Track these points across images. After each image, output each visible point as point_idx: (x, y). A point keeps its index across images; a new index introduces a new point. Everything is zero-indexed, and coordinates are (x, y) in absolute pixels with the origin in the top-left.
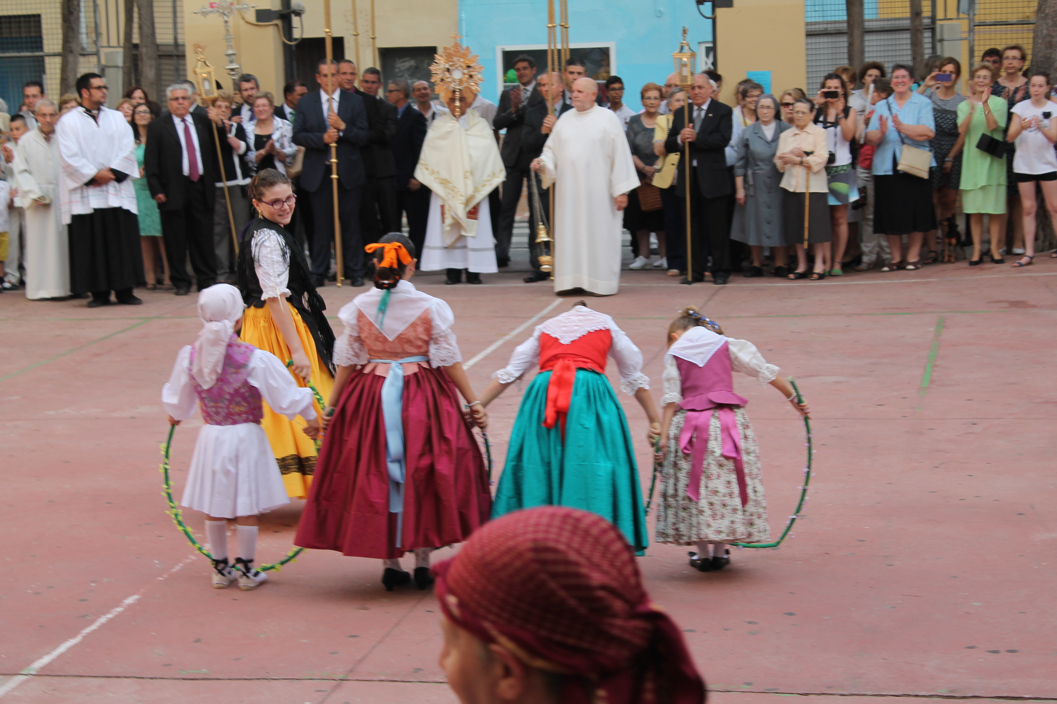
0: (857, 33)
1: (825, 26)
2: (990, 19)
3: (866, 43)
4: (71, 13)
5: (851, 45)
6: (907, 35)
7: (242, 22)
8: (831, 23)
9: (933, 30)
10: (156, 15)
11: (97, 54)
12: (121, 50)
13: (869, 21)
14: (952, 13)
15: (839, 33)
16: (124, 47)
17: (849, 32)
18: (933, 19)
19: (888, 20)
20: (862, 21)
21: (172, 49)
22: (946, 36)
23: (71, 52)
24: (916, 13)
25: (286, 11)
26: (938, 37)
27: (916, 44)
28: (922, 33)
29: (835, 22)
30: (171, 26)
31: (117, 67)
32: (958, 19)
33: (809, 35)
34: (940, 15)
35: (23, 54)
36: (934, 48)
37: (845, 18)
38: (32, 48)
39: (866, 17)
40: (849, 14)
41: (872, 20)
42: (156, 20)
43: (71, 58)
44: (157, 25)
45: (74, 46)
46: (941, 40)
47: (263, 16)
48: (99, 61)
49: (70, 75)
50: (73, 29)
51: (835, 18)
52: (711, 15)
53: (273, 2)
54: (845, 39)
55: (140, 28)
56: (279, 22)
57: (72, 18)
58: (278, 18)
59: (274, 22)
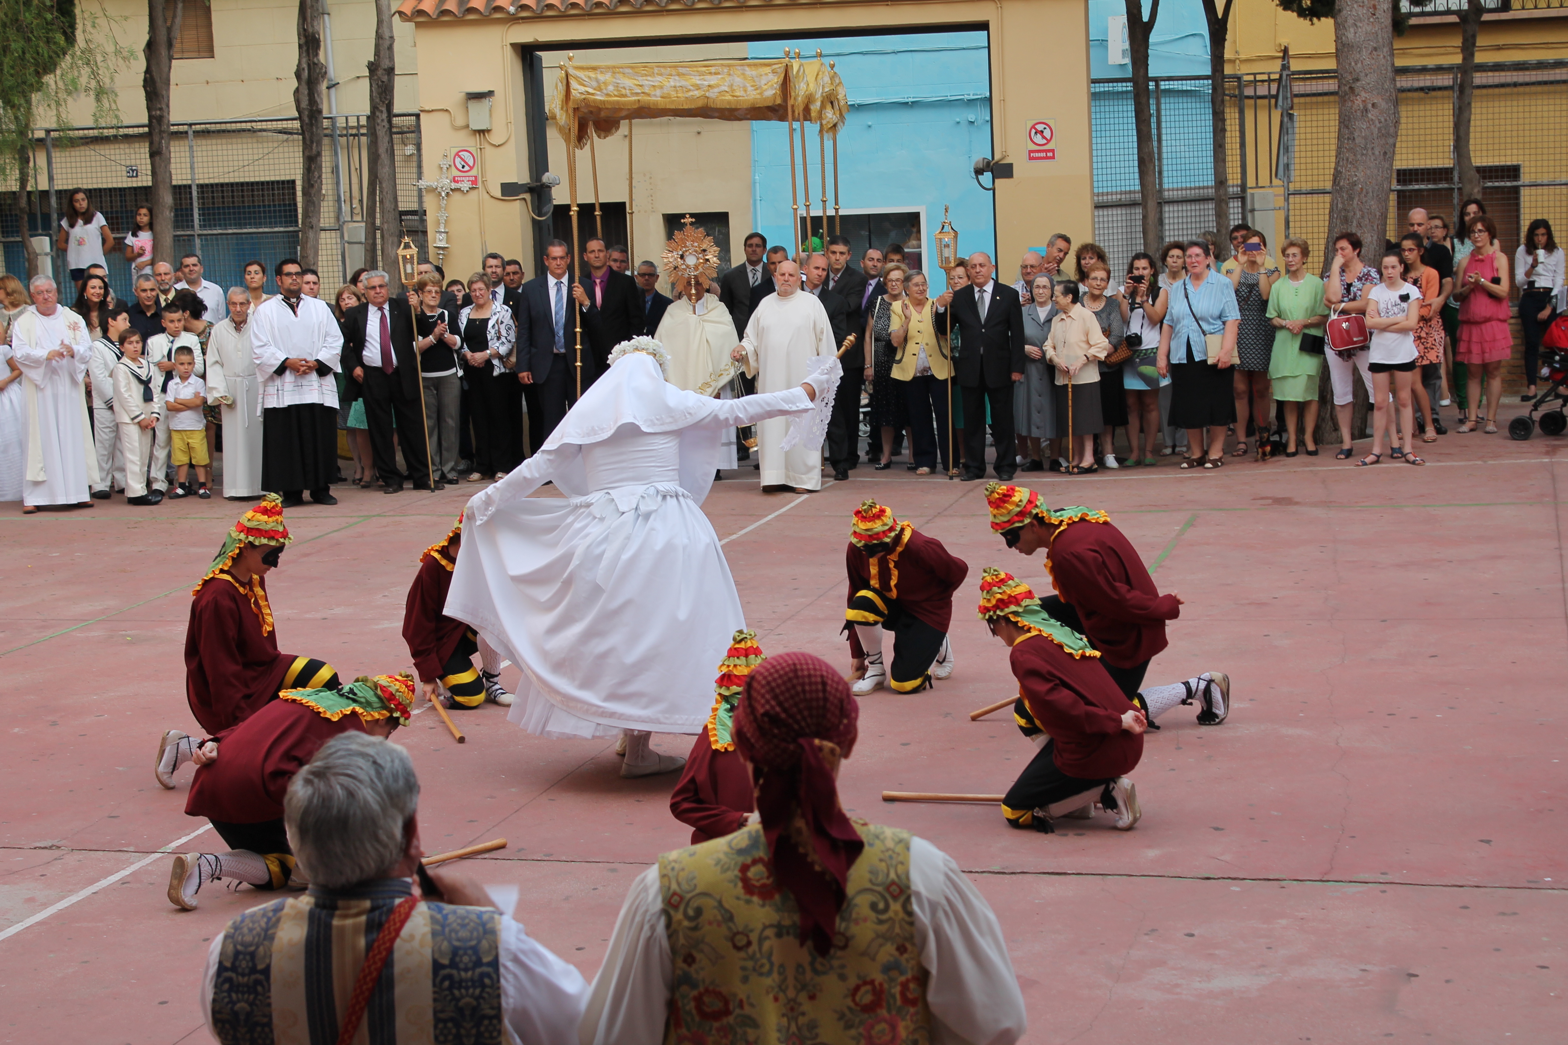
0: (1152, 204)
1: (1119, 197)
2: (1305, 187)
3: (1167, 215)
4: (312, 186)
5: (1145, 217)
6: (1211, 206)
7: (487, 196)
8: (1125, 193)
9: (1243, 199)
10: (399, 187)
11: (339, 229)
12: (363, 224)
13: (1169, 190)
14: (1264, 179)
15: (1133, 204)
16: (366, 222)
17: (1142, 204)
18: (1243, 187)
19: (1191, 189)
20: (1161, 191)
21: (416, 224)
22: (1257, 206)
23: (312, 227)
24: (1221, 182)
25: (535, 184)
26: (1249, 207)
27: (1221, 215)
28: (1227, 204)
29: (1130, 192)
30: (416, 199)
31: (360, 243)
32: (1271, 186)
33: (1098, 206)
34: (1251, 182)
35: (261, 230)
36: (1244, 218)
37: (1138, 188)
38: (270, 223)
39: (1166, 186)
40: (1142, 184)
41: (1173, 190)
42: (399, 193)
43: (311, 234)
44: (399, 199)
45: (314, 221)
46: (1253, 210)
47: (509, 190)
48: (342, 237)
49: (311, 253)
50: (314, 203)
51: (1128, 189)
52: (990, 186)
53: (520, 175)
54: (1139, 210)
55: (381, 202)
56: (527, 196)
57: (313, 191)
58: (526, 192)
59: (521, 196)
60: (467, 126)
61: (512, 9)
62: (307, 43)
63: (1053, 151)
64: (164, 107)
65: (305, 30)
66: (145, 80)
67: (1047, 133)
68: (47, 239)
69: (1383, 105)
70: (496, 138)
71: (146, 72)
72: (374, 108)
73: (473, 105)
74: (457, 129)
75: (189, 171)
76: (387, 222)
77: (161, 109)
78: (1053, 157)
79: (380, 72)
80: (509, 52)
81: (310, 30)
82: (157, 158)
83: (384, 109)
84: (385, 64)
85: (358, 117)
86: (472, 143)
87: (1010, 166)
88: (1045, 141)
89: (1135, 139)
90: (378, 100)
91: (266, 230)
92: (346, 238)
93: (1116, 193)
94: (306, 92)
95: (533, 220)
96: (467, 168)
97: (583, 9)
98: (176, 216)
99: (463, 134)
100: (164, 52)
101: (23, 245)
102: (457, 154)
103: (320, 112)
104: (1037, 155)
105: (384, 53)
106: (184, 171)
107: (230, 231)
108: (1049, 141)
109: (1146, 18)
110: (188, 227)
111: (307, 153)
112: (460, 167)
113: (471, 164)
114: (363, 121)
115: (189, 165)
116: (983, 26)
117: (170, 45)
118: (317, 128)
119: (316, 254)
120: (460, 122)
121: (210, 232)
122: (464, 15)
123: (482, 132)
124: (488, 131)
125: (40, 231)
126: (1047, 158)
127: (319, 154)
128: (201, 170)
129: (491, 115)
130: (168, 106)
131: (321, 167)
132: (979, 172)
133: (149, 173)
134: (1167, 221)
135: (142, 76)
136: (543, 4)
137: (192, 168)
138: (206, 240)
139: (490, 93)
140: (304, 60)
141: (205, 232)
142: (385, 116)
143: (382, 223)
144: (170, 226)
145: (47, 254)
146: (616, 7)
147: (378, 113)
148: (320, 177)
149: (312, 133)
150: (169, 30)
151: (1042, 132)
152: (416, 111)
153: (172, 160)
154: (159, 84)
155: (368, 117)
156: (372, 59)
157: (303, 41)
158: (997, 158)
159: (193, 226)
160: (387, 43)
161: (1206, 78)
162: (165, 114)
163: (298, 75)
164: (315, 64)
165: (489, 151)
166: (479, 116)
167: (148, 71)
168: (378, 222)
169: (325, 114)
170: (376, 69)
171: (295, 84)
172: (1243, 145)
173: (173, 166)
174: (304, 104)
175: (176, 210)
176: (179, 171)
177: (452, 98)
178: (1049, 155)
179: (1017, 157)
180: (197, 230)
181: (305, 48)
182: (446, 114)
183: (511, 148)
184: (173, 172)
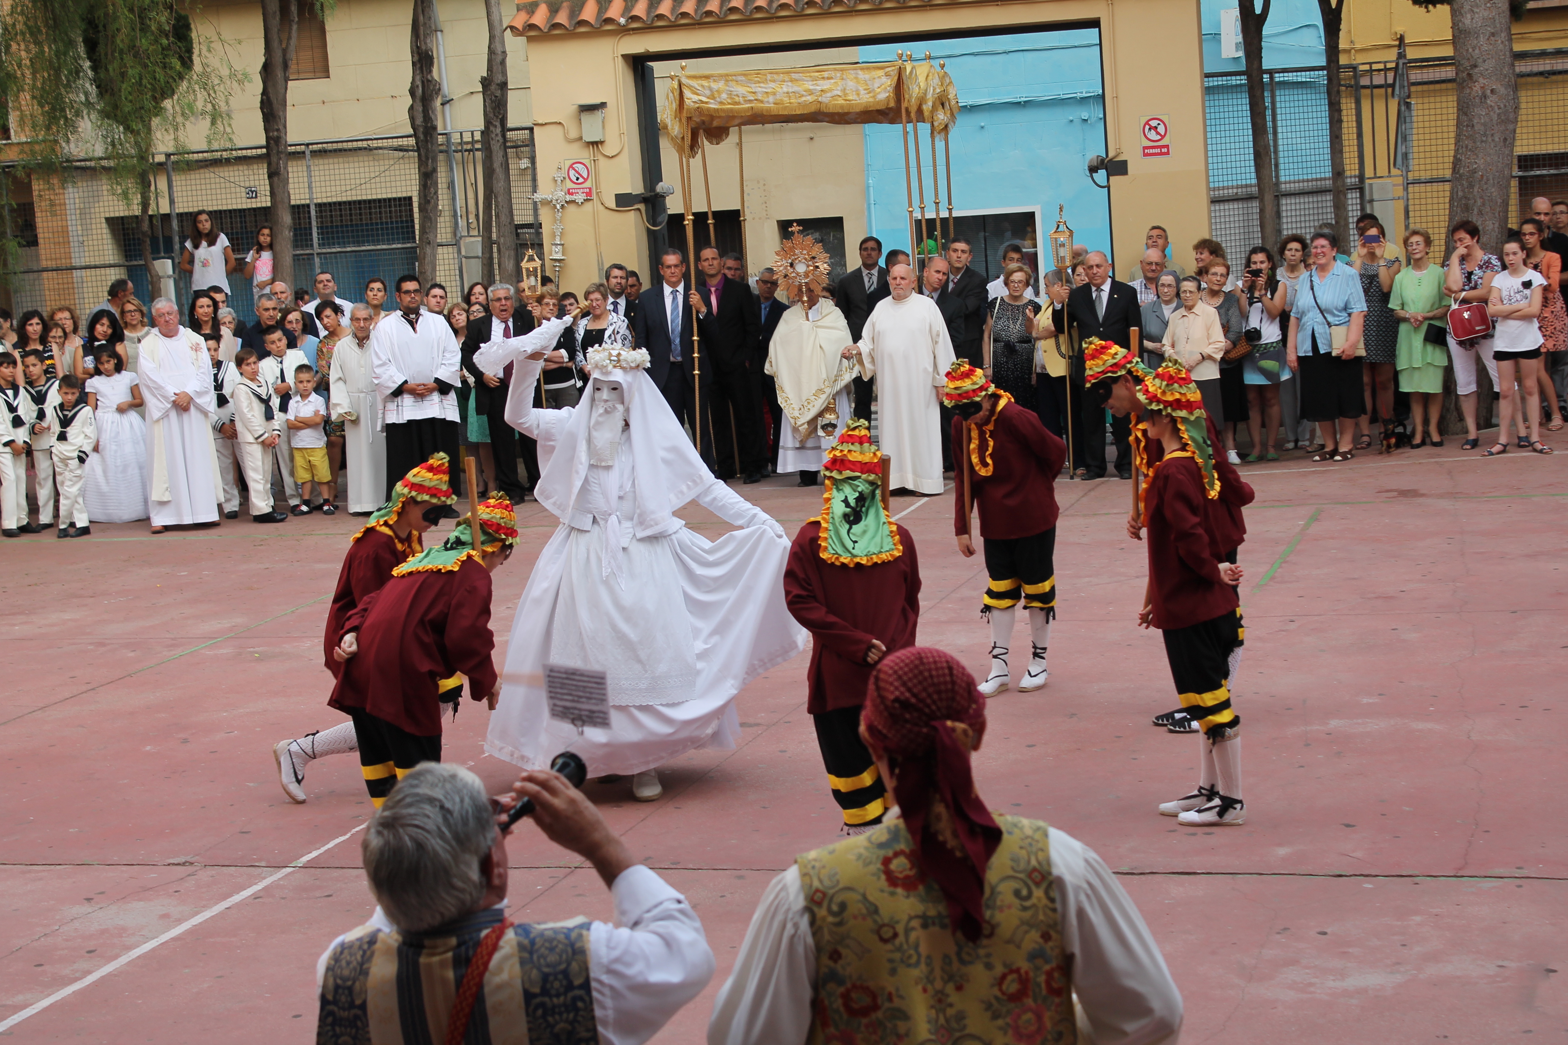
0: (1268, 198)
1: (1235, 191)
2: (1425, 176)
3: (1284, 208)
4: (429, 202)
5: (1262, 211)
6: (1329, 197)
7: (601, 208)
8: (1242, 187)
9: (1361, 190)
10: (514, 201)
11: (456, 244)
12: (480, 239)
13: (1285, 183)
14: (1382, 169)
15: (1250, 198)
16: (483, 237)
17: (1259, 196)
18: (1362, 177)
19: (1308, 181)
20: (1278, 183)
21: (532, 237)
22: (1375, 197)
23: (429, 243)
24: (1338, 173)
25: (649, 194)
26: (1367, 197)
27: (1339, 207)
28: (1345, 195)
29: (1246, 186)
30: (531, 212)
31: (477, 257)
32: (1389, 176)
33: (1214, 201)
34: (1369, 172)
35: (379, 247)
36: (1363, 209)
37: (1254, 181)
38: (388, 240)
39: (1282, 179)
40: (1258, 177)
41: (1290, 182)
42: (514, 207)
43: (428, 250)
44: (515, 212)
45: (431, 237)
46: (1371, 201)
47: (623, 201)
48: (459, 252)
49: (428, 268)
50: (430, 219)
51: (1244, 182)
52: (1105, 184)
53: (634, 185)
54: (1256, 204)
55: (497, 216)
56: (642, 206)
57: (429, 208)
58: (640, 202)
59: (636, 207)
60: (581, 138)
61: (622, 21)
62: (420, 60)
63: (1167, 146)
64: (281, 127)
65: (418, 47)
66: (262, 102)
67: (1161, 129)
68: (170, 261)
69: (1502, 91)
70: (609, 149)
71: (263, 94)
72: (488, 123)
73: (586, 118)
74: (570, 141)
75: (307, 190)
76: (503, 236)
77: (278, 130)
78: (1168, 153)
79: (493, 87)
80: (620, 61)
81: (424, 48)
82: (276, 179)
83: (498, 124)
84: (499, 79)
85: (472, 133)
86: (585, 155)
87: (1125, 162)
88: (1159, 137)
89: (1250, 132)
90: (492, 115)
91: (384, 247)
92: (463, 253)
93: (1233, 187)
94: (421, 109)
95: (648, 230)
96: (581, 180)
97: (693, 18)
98: (295, 235)
99: (576, 146)
100: (280, 74)
101: (146, 268)
102: (571, 167)
103: (435, 128)
104: (1151, 151)
105: (497, 68)
106: (302, 191)
107: (349, 249)
108: (1163, 137)
109: (1258, 10)
110: (307, 246)
111: (423, 170)
112: (574, 179)
113: (585, 176)
114: (478, 136)
115: (306, 185)
116: (1094, 23)
117: (286, 66)
118: (432, 144)
119: (434, 270)
120: (573, 134)
121: (329, 250)
122: (575, 28)
123: (595, 144)
124: (602, 142)
125: (163, 254)
126: (1161, 154)
127: (435, 170)
128: (318, 190)
129: (604, 127)
130: (285, 127)
131: (436, 183)
132: (1093, 170)
133: (268, 193)
134: (1284, 214)
135: (259, 98)
136: (653, 15)
137: (310, 187)
138: (326, 258)
139: (603, 105)
140: (418, 78)
141: (324, 251)
142: (499, 130)
143: (498, 237)
144: (290, 246)
145: (169, 277)
146: (726, 15)
147: (492, 128)
148: (436, 193)
149: (427, 150)
150: (285, 52)
151: (1156, 128)
152: (529, 124)
153: (291, 180)
154: (275, 105)
155: (482, 132)
156: (485, 75)
157: (416, 58)
158: (1111, 155)
159: (312, 245)
160: (499, 58)
161: (1321, 68)
162: (283, 135)
163: (412, 92)
164: (428, 81)
165: (602, 161)
166: (591, 128)
167: (265, 93)
168: (494, 236)
169: (440, 130)
170: (490, 84)
171: (410, 101)
172: (1360, 135)
173: (291, 186)
174: (419, 121)
175: (295, 230)
176: (297, 191)
177: (565, 111)
178: (1164, 151)
179: (1131, 154)
180: (317, 249)
181: (418, 66)
182: (559, 127)
183: (624, 158)
184: (292, 192)
